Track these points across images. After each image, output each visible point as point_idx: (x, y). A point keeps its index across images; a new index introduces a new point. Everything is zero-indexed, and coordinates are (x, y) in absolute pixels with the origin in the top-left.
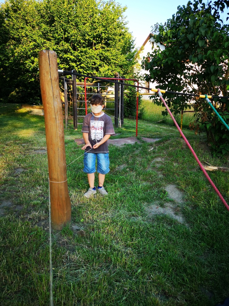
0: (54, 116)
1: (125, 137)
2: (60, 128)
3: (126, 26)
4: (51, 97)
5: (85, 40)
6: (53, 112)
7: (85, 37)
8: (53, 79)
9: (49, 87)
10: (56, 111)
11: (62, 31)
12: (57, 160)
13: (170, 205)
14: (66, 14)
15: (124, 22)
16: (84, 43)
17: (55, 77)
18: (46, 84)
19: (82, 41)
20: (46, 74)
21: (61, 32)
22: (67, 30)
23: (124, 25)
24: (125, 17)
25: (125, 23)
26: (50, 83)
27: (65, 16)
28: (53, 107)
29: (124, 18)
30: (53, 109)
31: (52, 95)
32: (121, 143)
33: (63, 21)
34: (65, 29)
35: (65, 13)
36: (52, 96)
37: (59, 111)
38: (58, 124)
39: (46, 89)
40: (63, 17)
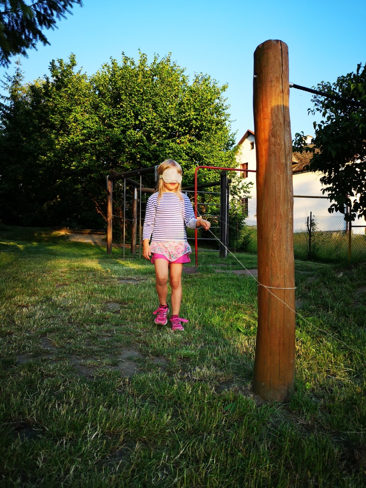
0: (283, 161)
3: (226, 111)
4: (281, 124)
10: (287, 151)
12: (285, 247)
14: (140, 91)
16: (164, 133)
18: (273, 101)
19: (162, 130)
20: (274, 82)
22: (141, 114)
24: (224, 99)
25: (224, 108)
26: (280, 99)
28: (283, 142)
33: (135, 100)
40: (135, 95)
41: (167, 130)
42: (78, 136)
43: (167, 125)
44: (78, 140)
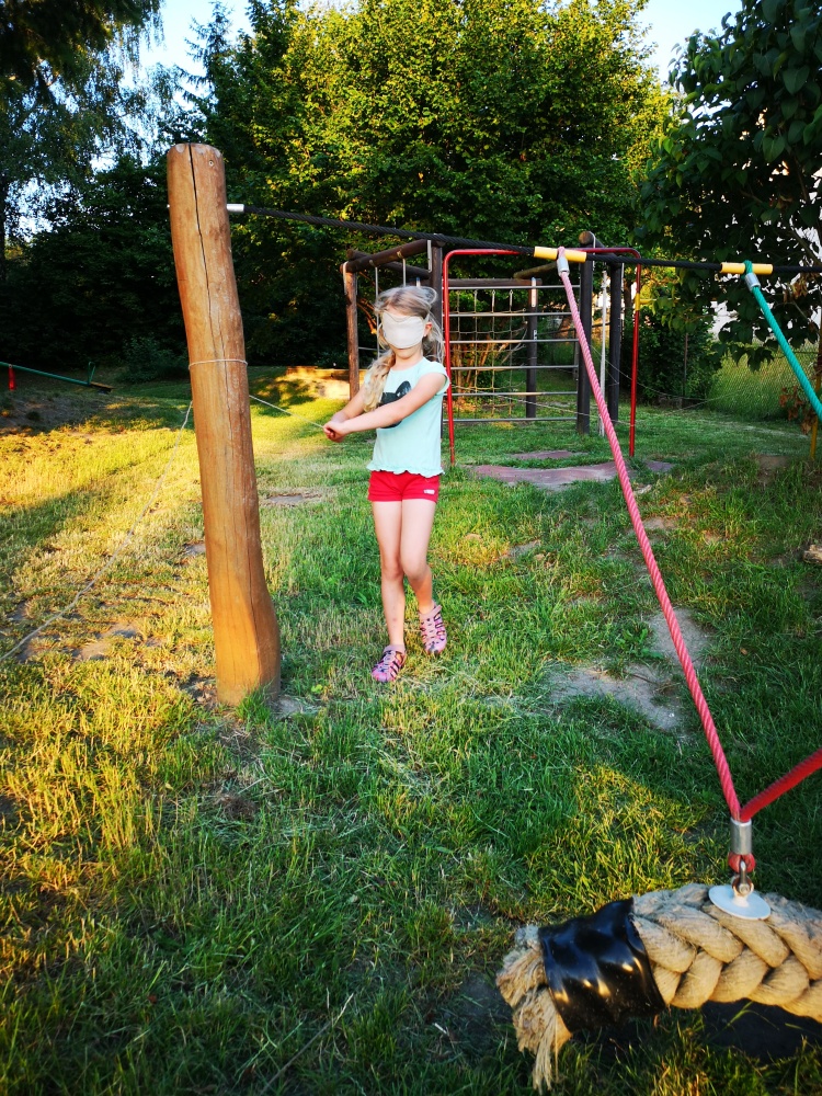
0: (210, 349)
1: (595, 463)
2: (230, 385)
3: (647, 63)
4: (201, 288)
5: (492, 129)
6: (207, 335)
7: (489, 119)
8: (206, 232)
9: (194, 259)
10: (217, 333)
11: (413, 105)
12: (224, 484)
13: (648, 672)
14: (426, 45)
15: (639, 47)
16: (486, 140)
17: (211, 226)
18: (186, 250)
19: (479, 133)
20: (184, 220)
21: (411, 111)
22: (430, 102)
23: (641, 57)
24: (643, 28)
25: (641, 53)
26: (197, 247)
27: (424, 52)
28: (207, 319)
29: (637, 33)
30: (208, 326)
31: (202, 281)
32: (564, 479)
33: (414, 71)
34: (423, 97)
35: (423, 41)
36: (204, 285)
37: (225, 331)
38: (223, 374)
39: (185, 265)
40: (417, 57)
41: (492, 133)
42: (306, 168)
43: (486, 121)
44: (307, 179)
